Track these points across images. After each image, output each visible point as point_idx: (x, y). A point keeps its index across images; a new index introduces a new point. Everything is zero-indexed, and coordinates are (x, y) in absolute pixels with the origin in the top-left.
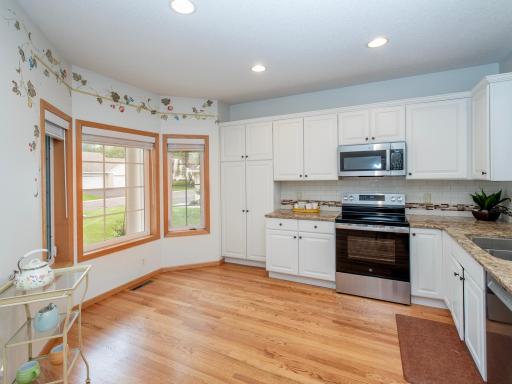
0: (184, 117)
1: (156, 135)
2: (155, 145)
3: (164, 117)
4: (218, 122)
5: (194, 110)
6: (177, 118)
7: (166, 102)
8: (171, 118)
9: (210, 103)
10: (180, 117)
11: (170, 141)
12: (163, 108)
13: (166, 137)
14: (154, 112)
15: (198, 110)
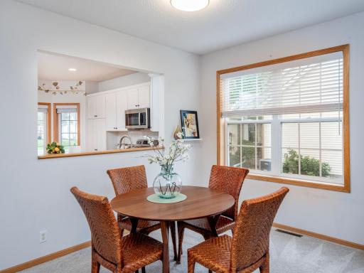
0: (66, 92)
1: (49, 104)
2: (49, 110)
3: (55, 93)
4: (86, 94)
5: (71, 88)
6: (61, 93)
7: (55, 84)
8: (58, 94)
9: (80, 83)
10: (63, 93)
11: (57, 107)
12: (54, 88)
13: (55, 104)
14: (47, 91)
15: (74, 88)
